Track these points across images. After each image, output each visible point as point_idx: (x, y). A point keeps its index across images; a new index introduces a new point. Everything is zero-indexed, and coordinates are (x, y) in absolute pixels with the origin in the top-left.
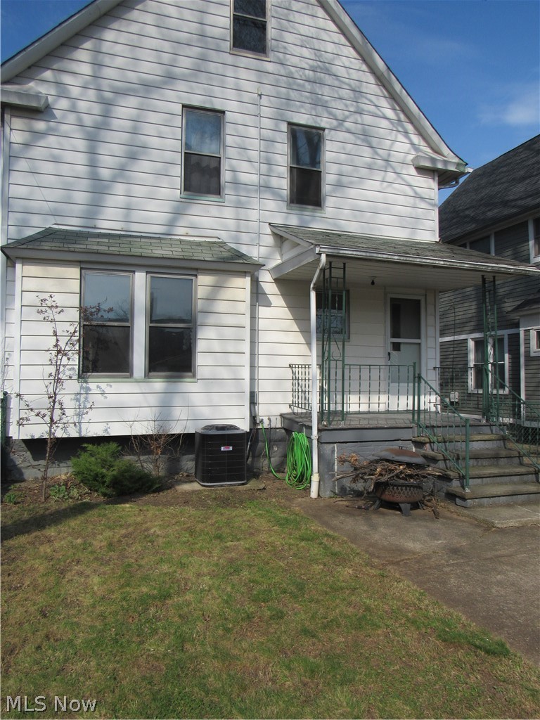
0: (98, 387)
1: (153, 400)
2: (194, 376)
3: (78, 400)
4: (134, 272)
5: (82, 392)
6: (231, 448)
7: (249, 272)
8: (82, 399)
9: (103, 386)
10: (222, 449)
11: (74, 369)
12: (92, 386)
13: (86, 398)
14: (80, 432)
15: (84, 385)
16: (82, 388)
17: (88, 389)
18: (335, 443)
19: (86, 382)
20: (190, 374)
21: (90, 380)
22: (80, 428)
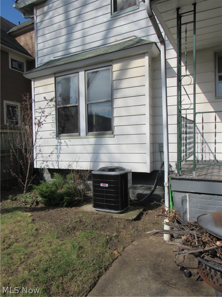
0: (65, 142)
1: (90, 149)
2: (113, 133)
3: (57, 149)
4: (78, 72)
5: (58, 145)
6: (107, 185)
7: (147, 52)
8: (59, 149)
9: (67, 141)
10: (101, 185)
11: (55, 132)
12: (62, 141)
13: (60, 148)
14: (58, 166)
15: (59, 141)
16: (58, 142)
17: (61, 143)
18: (187, 192)
19: (60, 139)
20: (110, 132)
21: (61, 138)
22: (59, 164)
